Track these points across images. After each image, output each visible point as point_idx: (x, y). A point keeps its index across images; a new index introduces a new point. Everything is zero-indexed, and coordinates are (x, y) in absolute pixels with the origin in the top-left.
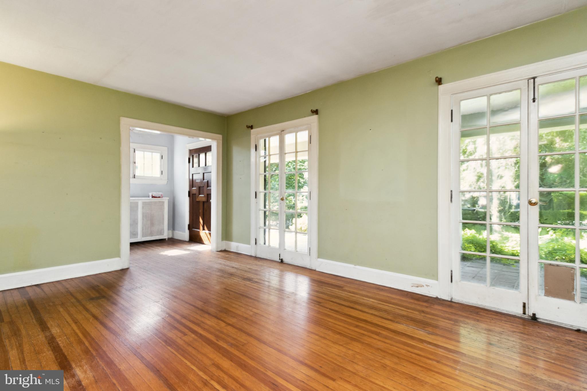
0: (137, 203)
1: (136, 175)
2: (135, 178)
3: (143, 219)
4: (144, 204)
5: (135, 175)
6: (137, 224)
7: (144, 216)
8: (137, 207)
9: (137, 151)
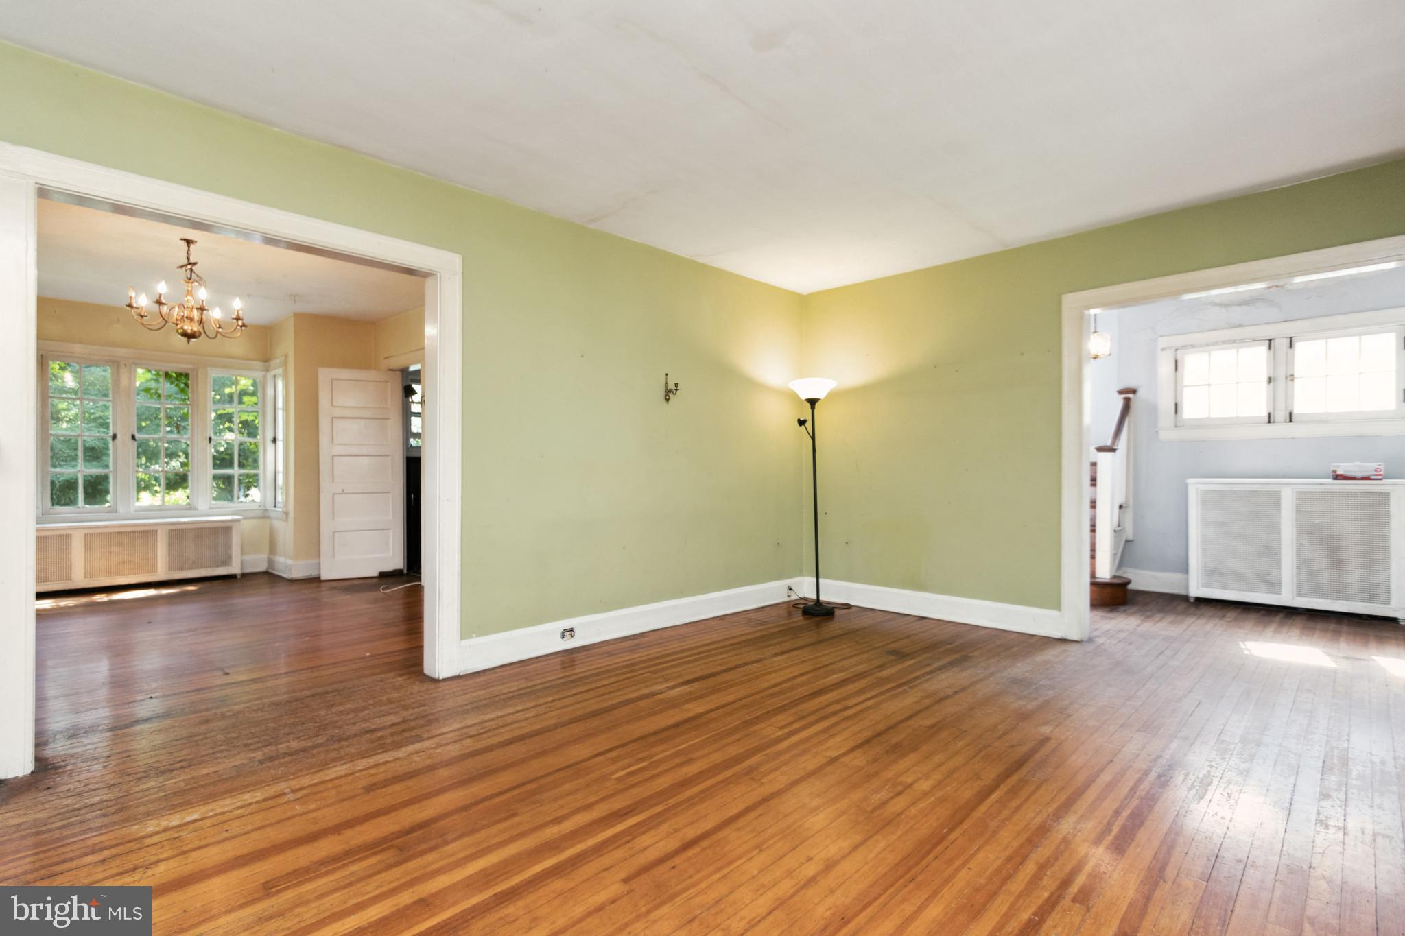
0: (1278, 493)
1: (1296, 412)
2: (1291, 421)
3: (1299, 544)
4: (1304, 498)
5: (1291, 414)
6: (1278, 553)
7: (1304, 534)
8: (1278, 504)
9: (1300, 341)
